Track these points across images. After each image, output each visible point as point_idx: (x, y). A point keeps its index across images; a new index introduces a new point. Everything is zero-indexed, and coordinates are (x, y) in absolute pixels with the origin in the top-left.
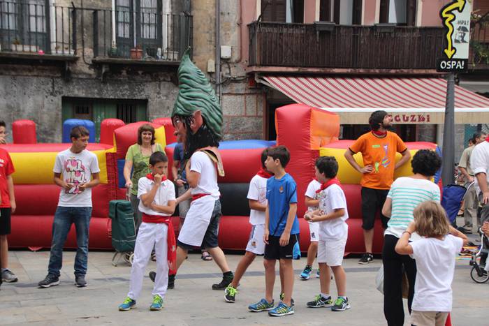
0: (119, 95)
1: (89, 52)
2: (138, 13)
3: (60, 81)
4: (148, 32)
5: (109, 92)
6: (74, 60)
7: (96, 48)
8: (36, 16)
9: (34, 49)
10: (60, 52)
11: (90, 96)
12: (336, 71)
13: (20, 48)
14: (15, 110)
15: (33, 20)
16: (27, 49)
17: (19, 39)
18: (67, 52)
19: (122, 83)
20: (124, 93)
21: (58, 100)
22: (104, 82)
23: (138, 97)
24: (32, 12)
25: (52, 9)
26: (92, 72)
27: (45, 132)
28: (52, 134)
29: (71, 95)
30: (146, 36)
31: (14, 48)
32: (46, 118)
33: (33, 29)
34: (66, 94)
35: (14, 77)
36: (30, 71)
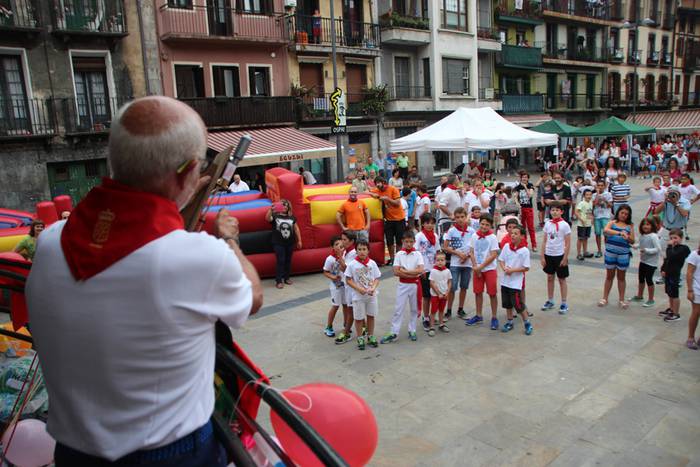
0: (87, 157)
1: (62, 129)
2: (92, 100)
3: (43, 152)
4: (101, 110)
5: (80, 156)
6: (51, 137)
7: (68, 126)
8: (18, 107)
9: (24, 132)
10: (44, 132)
11: (66, 160)
12: (232, 127)
13: (14, 132)
14: (13, 178)
15: (16, 109)
16: (19, 132)
17: (7, 125)
18: (49, 132)
19: (88, 148)
20: (90, 155)
21: (44, 166)
22: (76, 149)
23: (101, 157)
24: (15, 103)
25: (30, 102)
26: (66, 143)
27: (37, 190)
28: (43, 191)
29: (53, 161)
30: (99, 113)
31: (9, 133)
32: (37, 180)
33: (17, 116)
34: (49, 161)
35: (9, 153)
36: (21, 147)
